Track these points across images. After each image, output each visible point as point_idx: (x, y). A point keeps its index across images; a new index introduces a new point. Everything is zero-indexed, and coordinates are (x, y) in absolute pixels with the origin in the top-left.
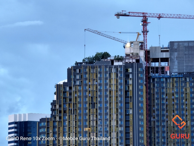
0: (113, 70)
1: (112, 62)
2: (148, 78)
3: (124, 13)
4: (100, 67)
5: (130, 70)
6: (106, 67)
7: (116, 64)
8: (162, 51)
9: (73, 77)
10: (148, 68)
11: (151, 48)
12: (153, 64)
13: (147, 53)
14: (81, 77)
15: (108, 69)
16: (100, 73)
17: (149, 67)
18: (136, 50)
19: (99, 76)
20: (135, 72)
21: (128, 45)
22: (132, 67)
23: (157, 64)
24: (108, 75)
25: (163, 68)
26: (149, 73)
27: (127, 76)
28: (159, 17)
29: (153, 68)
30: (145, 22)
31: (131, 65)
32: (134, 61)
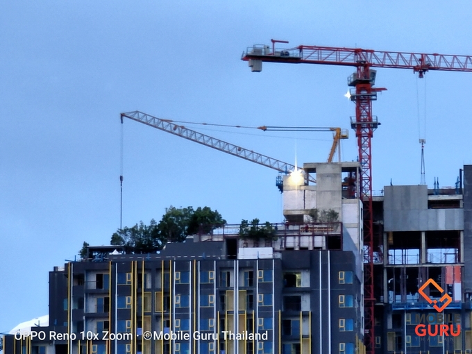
0: (236, 280)
1: (232, 245)
2: (377, 312)
3: (280, 48)
4: (182, 267)
5: (304, 280)
6: (207, 266)
7: (246, 253)
8: (432, 204)
9: (70, 306)
10: (374, 273)
11: (390, 190)
12: (397, 257)
13: (373, 210)
14: (105, 306)
15: (213, 276)
16: (182, 289)
17: (379, 269)
18: (326, 199)
19: (176, 301)
20: (325, 290)
21: (296, 178)
22: (312, 268)
23: (412, 257)
24: (213, 299)
25: (436, 272)
26: (379, 292)
27: (291, 304)
28: (423, 68)
29: (395, 271)
30: (364, 87)
31: (308, 259)
32: (320, 241)
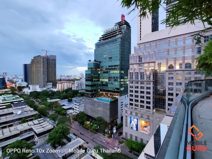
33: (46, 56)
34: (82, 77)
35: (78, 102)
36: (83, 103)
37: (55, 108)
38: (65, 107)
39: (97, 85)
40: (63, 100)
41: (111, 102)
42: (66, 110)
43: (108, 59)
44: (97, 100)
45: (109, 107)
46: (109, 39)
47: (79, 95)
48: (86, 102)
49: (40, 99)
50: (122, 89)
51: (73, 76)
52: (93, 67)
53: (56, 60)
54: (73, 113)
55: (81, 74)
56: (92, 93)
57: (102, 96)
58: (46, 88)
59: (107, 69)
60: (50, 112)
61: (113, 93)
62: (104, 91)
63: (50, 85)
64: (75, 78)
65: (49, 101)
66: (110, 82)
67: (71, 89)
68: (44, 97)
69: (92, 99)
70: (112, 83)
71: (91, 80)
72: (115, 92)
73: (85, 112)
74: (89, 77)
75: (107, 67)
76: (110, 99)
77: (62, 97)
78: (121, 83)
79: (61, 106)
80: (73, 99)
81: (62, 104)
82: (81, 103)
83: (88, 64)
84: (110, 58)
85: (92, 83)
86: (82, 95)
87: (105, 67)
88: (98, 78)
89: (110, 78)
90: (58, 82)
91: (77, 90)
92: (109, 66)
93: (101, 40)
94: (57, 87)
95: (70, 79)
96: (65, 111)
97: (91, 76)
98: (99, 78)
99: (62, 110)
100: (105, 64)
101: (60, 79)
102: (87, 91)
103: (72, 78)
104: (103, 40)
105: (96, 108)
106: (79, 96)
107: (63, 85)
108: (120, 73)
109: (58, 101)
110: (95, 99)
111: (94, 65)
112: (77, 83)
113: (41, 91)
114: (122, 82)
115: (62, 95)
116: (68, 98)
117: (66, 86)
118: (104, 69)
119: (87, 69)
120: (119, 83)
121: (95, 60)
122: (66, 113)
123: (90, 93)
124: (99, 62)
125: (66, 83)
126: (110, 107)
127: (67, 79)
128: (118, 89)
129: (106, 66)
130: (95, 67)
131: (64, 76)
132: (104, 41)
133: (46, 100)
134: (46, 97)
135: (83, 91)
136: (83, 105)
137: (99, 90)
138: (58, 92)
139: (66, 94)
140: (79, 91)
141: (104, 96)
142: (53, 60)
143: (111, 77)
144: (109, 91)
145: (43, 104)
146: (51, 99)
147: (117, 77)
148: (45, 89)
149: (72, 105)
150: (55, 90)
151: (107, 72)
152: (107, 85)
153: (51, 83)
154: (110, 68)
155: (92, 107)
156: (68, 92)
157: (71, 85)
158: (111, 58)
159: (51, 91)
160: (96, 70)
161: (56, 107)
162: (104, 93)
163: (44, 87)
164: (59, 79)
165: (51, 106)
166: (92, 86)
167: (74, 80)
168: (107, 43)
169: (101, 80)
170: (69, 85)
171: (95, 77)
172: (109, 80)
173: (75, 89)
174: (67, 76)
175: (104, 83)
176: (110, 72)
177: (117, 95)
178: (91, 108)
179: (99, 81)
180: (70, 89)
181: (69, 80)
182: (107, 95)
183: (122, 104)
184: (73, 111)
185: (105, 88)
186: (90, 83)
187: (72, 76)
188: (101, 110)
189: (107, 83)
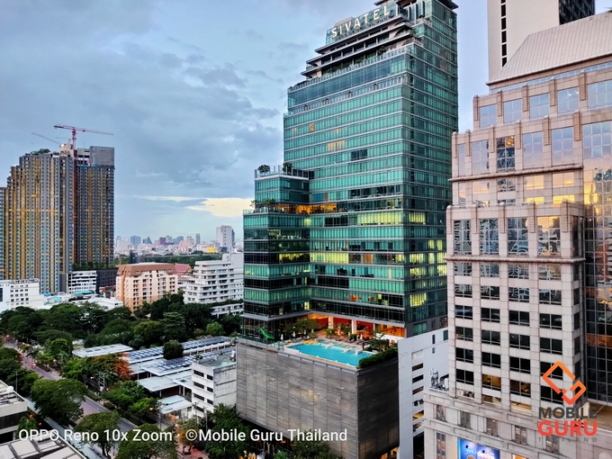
1: (52, 155)
2: (76, 167)
3: (60, 126)
4: (43, 158)
5: (64, 161)
6: (47, 158)
8: (85, 151)
9: (23, 162)
11: (78, 149)
13: (75, 152)
14: (29, 163)
16: (43, 161)
17: (76, 160)
18: (68, 149)
20: (67, 163)
21: (63, 145)
23: (82, 159)
24: (48, 163)
25: (86, 161)
26: (76, 164)
27: (62, 165)
28: (84, 131)
29: (79, 161)
30: (74, 133)
31: (65, 158)
32: (67, 156)
33: (72, 152)
34: (229, 245)
35: (211, 362)
36: (230, 368)
37: (107, 386)
38: (150, 384)
39: (299, 281)
40: (143, 351)
41: (365, 364)
42: (156, 395)
43: (346, 158)
44: (295, 352)
45: (353, 387)
46: (353, 67)
47: (213, 325)
48: (248, 362)
49: (42, 343)
50: (418, 301)
51: (190, 238)
52: (277, 197)
53: (113, 167)
54: (185, 413)
55: (224, 229)
56: (274, 318)
57: (322, 336)
58: (70, 296)
59: (341, 206)
60: (83, 406)
61: (374, 321)
62: (332, 307)
63: (86, 284)
64: (199, 248)
65: (82, 353)
66: (359, 267)
67: (179, 298)
68: (58, 336)
69: (274, 346)
70: (366, 269)
71: (272, 260)
72: (382, 314)
73: (240, 409)
74: (259, 246)
75: (345, 198)
76: (359, 348)
77: (138, 338)
78: (412, 271)
79: (135, 377)
80: (185, 345)
81: (136, 370)
82: (224, 364)
83: (257, 183)
84: (355, 155)
85: (276, 271)
86: (230, 326)
87: (332, 198)
88: (303, 246)
89: (356, 249)
90: (121, 267)
91: (207, 302)
92: (354, 193)
93: (315, 72)
94: (119, 292)
95: (176, 253)
96: (153, 404)
97: (270, 237)
98: (307, 249)
99: (137, 399)
100: (335, 184)
101: (132, 255)
102: (250, 307)
103: (184, 250)
104: (324, 70)
105: (294, 393)
106: (216, 334)
107: (141, 283)
108: (408, 225)
109: (120, 355)
110: (289, 349)
111: (283, 189)
112: (207, 274)
113: (48, 307)
114: (416, 265)
115: (136, 328)
116: (167, 340)
117: (155, 285)
118: (331, 208)
119: (253, 209)
120: (400, 273)
121: (288, 167)
122: (155, 412)
123: (265, 318)
124: (306, 174)
125: (154, 273)
126: (359, 388)
127: (161, 252)
128: (395, 300)
129: (339, 194)
130: (286, 196)
131: (148, 241)
132: (328, 76)
133: (69, 349)
134: (70, 335)
135: (233, 310)
136: (233, 374)
137: (307, 305)
138: (123, 311)
139: (157, 323)
140: (216, 308)
141: (332, 334)
142: (99, 167)
143: (363, 243)
144: (356, 310)
145: (58, 368)
146: (88, 345)
147: (391, 245)
148: (64, 298)
149: (181, 376)
150: (108, 304)
151: (343, 221)
152: (345, 283)
153: (92, 273)
154: (356, 199)
155: (272, 386)
156: (165, 314)
157: (176, 281)
158: (364, 153)
159: (89, 310)
160: (292, 211)
161: (111, 382)
162: (331, 320)
163: (62, 289)
164: (127, 254)
165: (88, 377)
166: (273, 284)
167: (190, 260)
168: (343, 85)
169: (314, 257)
170: (168, 281)
171: (285, 243)
172: (355, 258)
173: (197, 301)
174: (163, 241)
175: (330, 272)
176: (355, 217)
177: (394, 330)
178: (268, 392)
179: (305, 260)
180: (172, 301)
181: (170, 260)
182: (346, 330)
183: (418, 373)
184: (188, 404)
185: (336, 296)
186: (263, 272)
187: (181, 238)
188: (315, 404)
189: (342, 271)
